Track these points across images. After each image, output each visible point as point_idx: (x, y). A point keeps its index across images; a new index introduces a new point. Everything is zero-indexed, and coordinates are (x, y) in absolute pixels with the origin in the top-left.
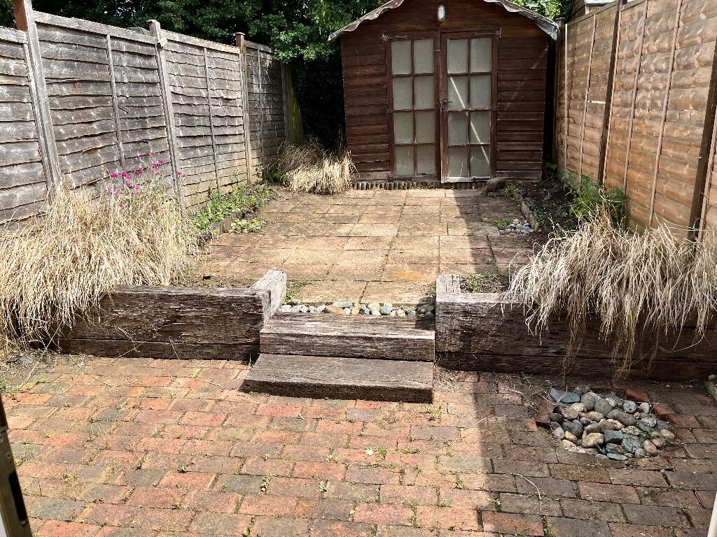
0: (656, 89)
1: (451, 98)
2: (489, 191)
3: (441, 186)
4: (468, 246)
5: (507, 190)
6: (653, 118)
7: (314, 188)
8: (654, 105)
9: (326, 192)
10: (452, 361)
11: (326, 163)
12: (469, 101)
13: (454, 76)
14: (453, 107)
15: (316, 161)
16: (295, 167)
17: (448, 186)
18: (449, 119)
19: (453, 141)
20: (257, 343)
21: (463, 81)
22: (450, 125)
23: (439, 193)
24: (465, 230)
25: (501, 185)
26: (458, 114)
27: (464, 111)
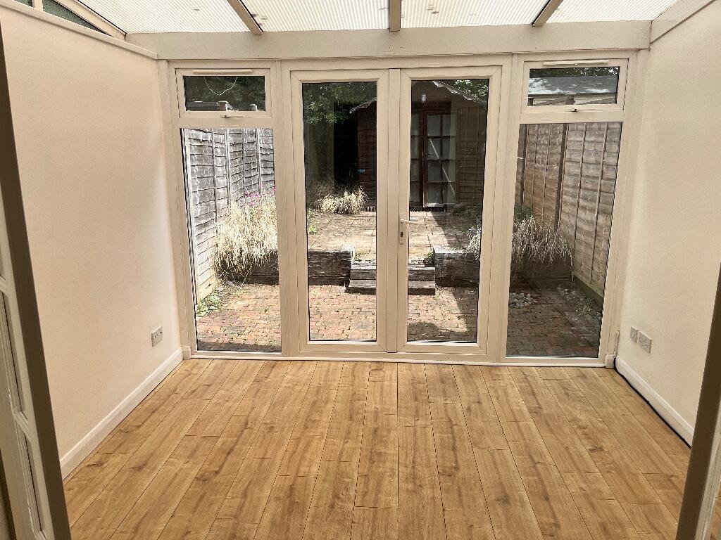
0: (543, 154)
1: (430, 152)
2: (455, 212)
3: (423, 210)
4: (445, 240)
5: (466, 212)
6: (542, 169)
7: (338, 210)
8: (543, 162)
9: (347, 212)
10: (442, 283)
11: (346, 193)
12: (441, 154)
13: (433, 138)
14: (431, 157)
15: (338, 192)
16: (323, 197)
17: (428, 209)
18: (429, 166)
19: (431, 180)
20: (349, 275)
21: (438, 141)
22: (429, 170)
23: (423, 214)
24: (443, 232)
25: (463, 209)
26: (435, 162)
27: (438, 160)
